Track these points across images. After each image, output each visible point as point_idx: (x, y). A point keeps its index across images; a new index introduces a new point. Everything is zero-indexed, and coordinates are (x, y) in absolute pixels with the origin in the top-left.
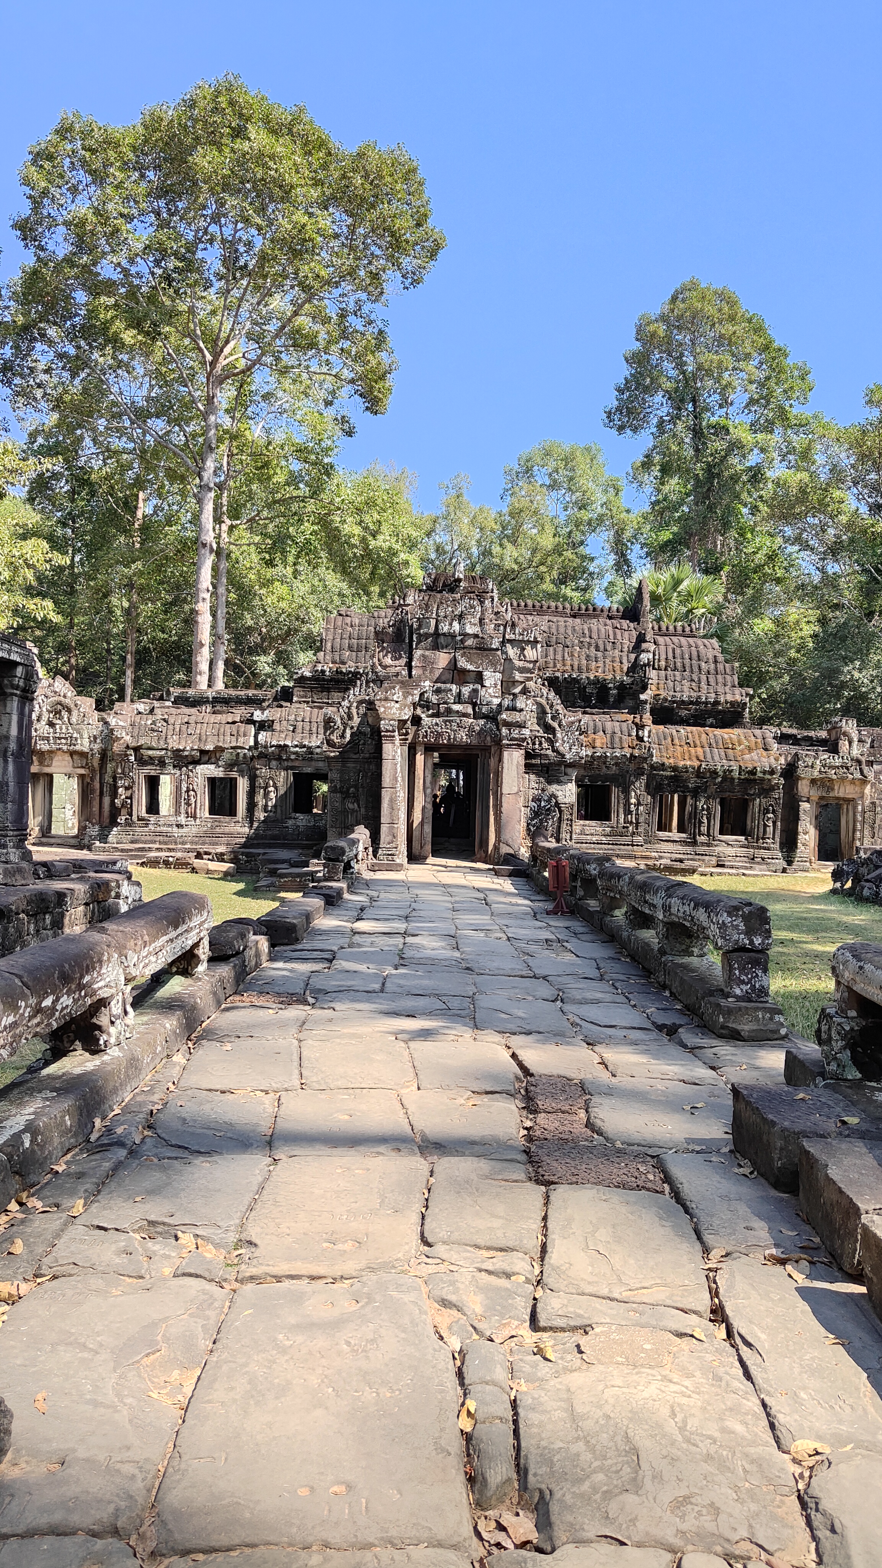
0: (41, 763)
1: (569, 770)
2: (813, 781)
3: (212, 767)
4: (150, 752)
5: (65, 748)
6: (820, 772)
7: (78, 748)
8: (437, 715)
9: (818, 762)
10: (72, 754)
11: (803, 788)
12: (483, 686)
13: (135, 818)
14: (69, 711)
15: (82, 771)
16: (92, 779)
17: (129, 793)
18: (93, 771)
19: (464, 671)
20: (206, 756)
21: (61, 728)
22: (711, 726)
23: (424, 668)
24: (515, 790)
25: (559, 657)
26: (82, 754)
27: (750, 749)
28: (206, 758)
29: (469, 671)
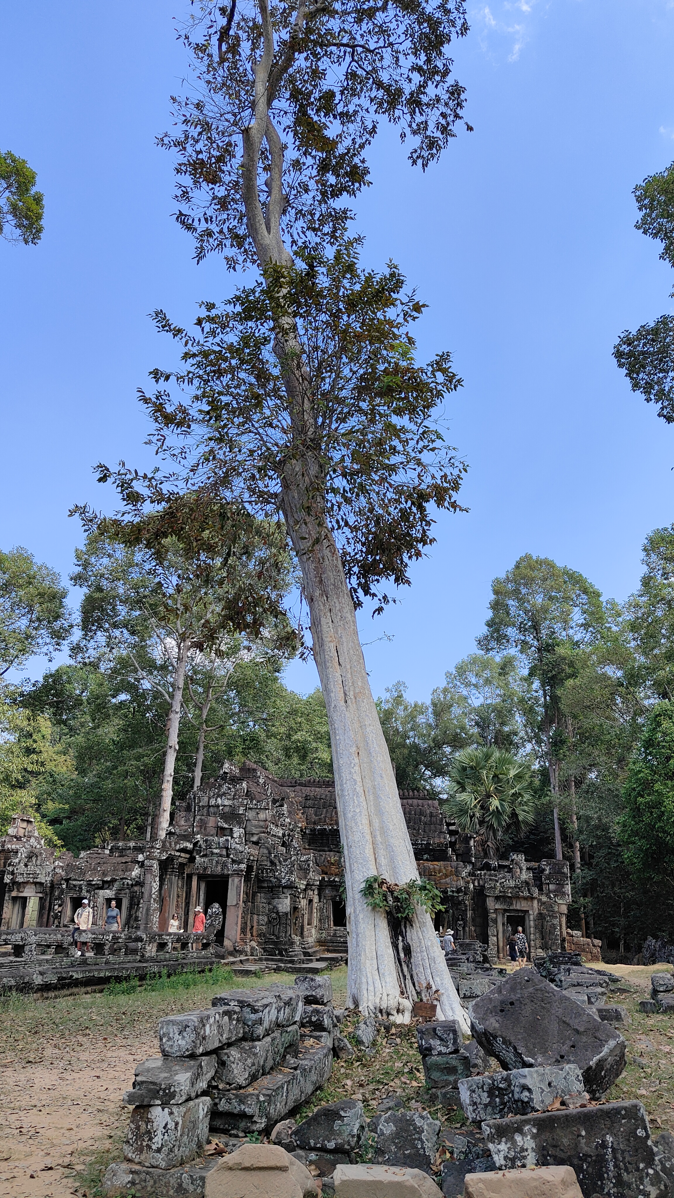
0: (18, 891)
1: (285, 890)
2: (497, 898)
3: (108, 891)
4: (74, 882)
5: (31, 880)
6: (500, 892)
7: (38, 880)
8: (205, 856)
9: (498, 884)
10: (36, 883)
11: (491, 904)
12: (232, 837)
13: (61, 925)
14: (37, 856)
15: (40, 895)
16: (45, 900)
17: (60, 909)
18: (46, 894)
19: (223, 829)
20: (105, 885)
21: (31, 868)
22: (427, 860)
23: (201, 827)
24: (235, 903)
25: (328, 815)
26: (41, 884)
27: (446, 876)
28: (106, 886)
29: (225, 828)
